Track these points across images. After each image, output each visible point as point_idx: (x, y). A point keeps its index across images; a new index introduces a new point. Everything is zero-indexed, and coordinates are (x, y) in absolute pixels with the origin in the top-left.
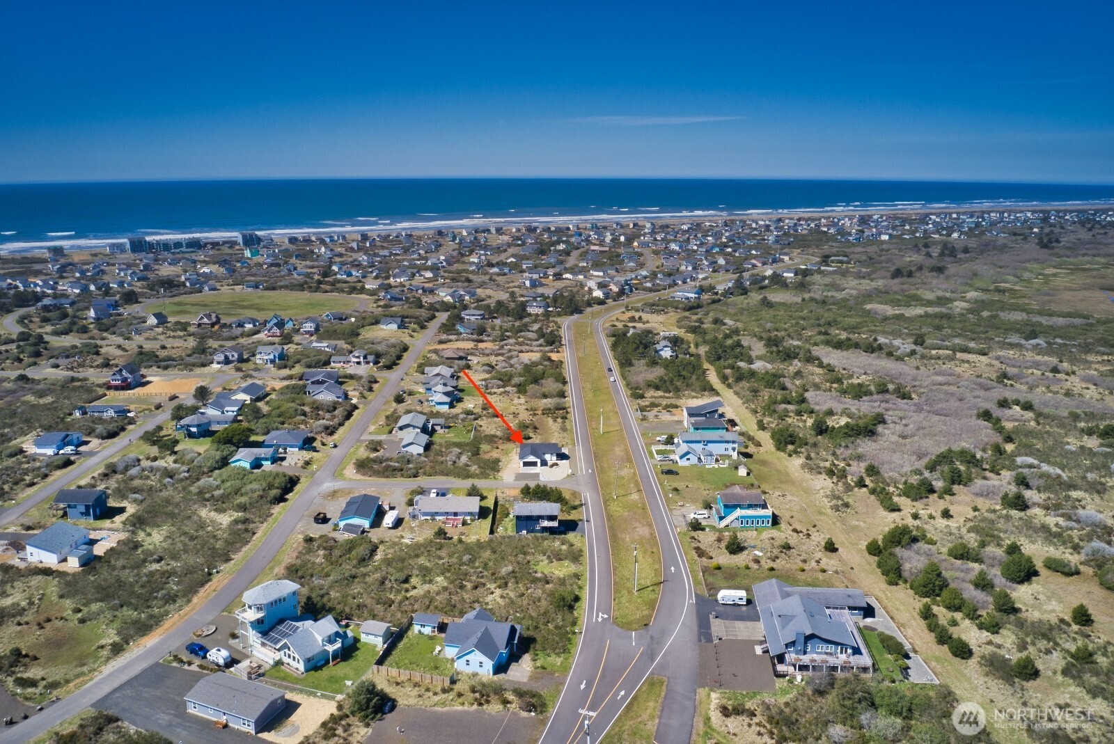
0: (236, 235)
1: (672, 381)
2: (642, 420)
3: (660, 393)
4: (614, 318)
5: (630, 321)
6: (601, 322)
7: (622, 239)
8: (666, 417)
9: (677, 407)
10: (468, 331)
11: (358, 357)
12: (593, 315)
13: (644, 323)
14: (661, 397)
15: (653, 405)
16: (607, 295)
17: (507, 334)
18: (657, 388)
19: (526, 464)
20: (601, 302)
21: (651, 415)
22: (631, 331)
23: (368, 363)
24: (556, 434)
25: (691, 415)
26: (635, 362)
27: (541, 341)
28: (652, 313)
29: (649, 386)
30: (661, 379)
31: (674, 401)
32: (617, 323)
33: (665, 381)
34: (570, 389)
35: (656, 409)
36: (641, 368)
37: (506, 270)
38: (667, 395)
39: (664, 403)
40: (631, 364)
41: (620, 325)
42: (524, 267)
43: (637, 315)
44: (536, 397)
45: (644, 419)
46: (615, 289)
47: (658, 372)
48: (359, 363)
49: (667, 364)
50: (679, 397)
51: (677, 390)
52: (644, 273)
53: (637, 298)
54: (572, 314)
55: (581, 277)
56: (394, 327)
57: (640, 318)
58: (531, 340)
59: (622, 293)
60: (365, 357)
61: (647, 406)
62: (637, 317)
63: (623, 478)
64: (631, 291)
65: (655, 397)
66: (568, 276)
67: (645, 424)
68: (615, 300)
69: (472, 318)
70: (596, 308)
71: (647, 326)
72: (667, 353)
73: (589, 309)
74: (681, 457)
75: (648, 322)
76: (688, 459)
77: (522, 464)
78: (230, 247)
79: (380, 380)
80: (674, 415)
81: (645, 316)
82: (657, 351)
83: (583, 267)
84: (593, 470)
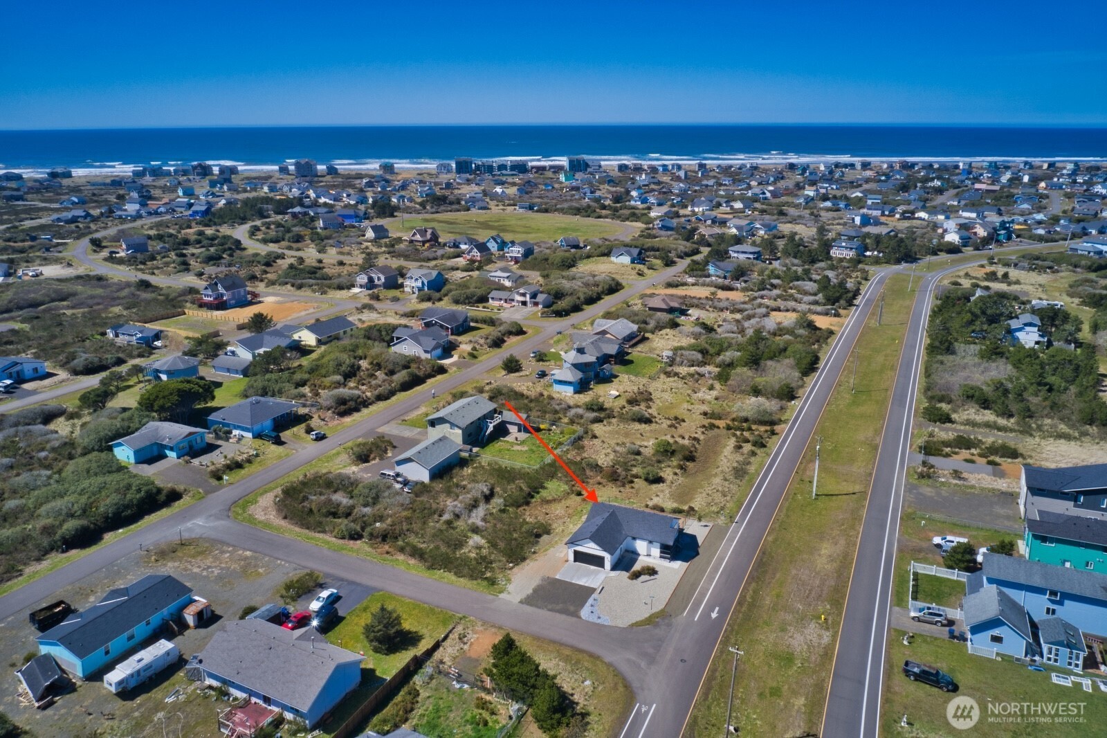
0: (563, 161)
1: (1020, 396)
2: (922, 476)
3: (989, 416)
4: (962, 273)
5: (986, 280)
6: (939, 276)
7: (1026, 179)
8: (981, 478)
9: (1014, 454)
10: (720, 273)
11: (524, 295)
12: (930, 267)
13: (1009, 284)
14: (987, 425)
15: (963, 443)
16: (966, 241)
17: (775, 281)
18: (985, 404)
19: (580, 557)
20: (953, 249)
21: (943, 466)
22: (979, 293)
23: (536, 304)
24: (717, 480)
25: (1034, 490)
26: (959, 347)
27: (820, 297)
28: (1031, 269)
29: (970, 397)
30: (1000, 387)
31: (1011, 440)
32: (962, 281)
33: (1006, 392)
34: (814, 383)
35: (965, 454)
36: (968, 360)
37: (842, 205)
38: (1002, 421)
39: (990, 439)
40: (950, 350)
41: (966, 284)
42: (869, 202)
43: (1001, 271)
44: (742, 392)
45: (927, 475)
46: (981, 232)
47: (1001, 370)
48: (524, 303)
49: (1025, 357)
50: (1027, 432)
51: (1028, 414)
52: (1040, 217)
53: (1012, 249)
54: (898, 262)
55: (941, 217)
56: (626, 260)
57: (1006, 275)
58: (806, 293)
59: (992, 238)
60: (534, 296)
61: (947, 444)
62: (1000, 274)
63: (789, 659)
64: (1009, 238)
65: (973, 424)
66: (923, 215)
67: (926, 490)
68: (977, 249)
69: (742, 257)
70: (943, 256)
71: (1015, 288)
72: (1029, 338)
73: (929, 258)
74: (976, 629)
75: (1018, 282)
76: (997, 639)
77: (571, 557)
78: (554, 172)
79: (530, 331)
80: (1002, 475)
81: (1014, 273)
82: (1010, 331)
83: (953, 206)
84: (723, 614)
